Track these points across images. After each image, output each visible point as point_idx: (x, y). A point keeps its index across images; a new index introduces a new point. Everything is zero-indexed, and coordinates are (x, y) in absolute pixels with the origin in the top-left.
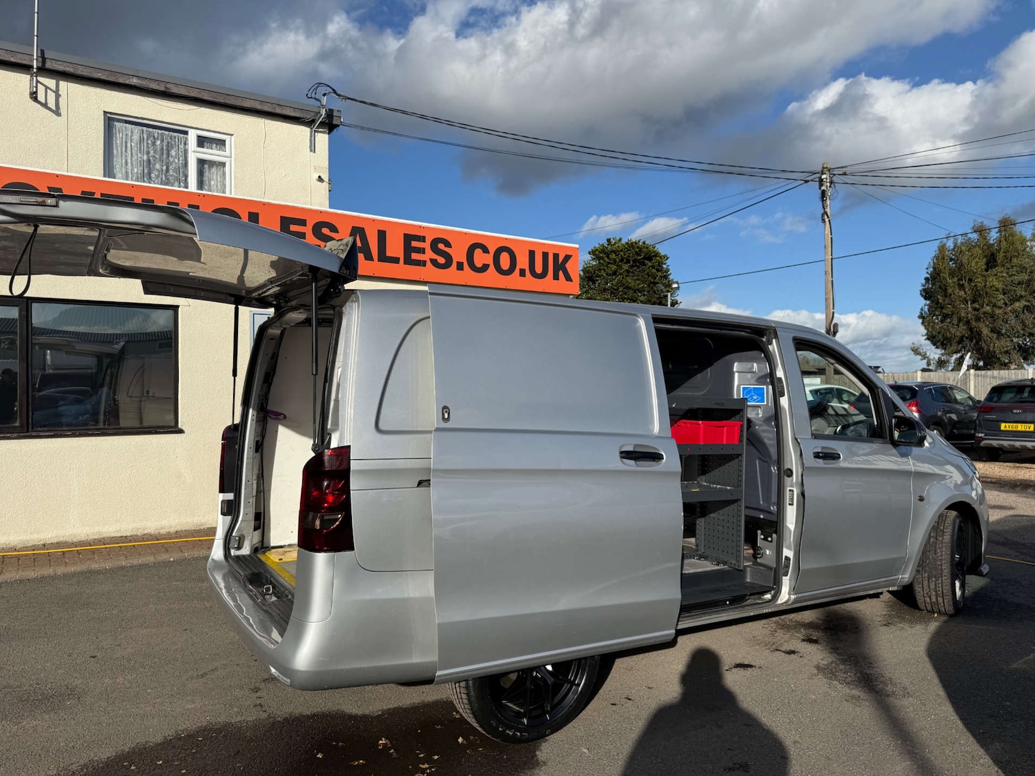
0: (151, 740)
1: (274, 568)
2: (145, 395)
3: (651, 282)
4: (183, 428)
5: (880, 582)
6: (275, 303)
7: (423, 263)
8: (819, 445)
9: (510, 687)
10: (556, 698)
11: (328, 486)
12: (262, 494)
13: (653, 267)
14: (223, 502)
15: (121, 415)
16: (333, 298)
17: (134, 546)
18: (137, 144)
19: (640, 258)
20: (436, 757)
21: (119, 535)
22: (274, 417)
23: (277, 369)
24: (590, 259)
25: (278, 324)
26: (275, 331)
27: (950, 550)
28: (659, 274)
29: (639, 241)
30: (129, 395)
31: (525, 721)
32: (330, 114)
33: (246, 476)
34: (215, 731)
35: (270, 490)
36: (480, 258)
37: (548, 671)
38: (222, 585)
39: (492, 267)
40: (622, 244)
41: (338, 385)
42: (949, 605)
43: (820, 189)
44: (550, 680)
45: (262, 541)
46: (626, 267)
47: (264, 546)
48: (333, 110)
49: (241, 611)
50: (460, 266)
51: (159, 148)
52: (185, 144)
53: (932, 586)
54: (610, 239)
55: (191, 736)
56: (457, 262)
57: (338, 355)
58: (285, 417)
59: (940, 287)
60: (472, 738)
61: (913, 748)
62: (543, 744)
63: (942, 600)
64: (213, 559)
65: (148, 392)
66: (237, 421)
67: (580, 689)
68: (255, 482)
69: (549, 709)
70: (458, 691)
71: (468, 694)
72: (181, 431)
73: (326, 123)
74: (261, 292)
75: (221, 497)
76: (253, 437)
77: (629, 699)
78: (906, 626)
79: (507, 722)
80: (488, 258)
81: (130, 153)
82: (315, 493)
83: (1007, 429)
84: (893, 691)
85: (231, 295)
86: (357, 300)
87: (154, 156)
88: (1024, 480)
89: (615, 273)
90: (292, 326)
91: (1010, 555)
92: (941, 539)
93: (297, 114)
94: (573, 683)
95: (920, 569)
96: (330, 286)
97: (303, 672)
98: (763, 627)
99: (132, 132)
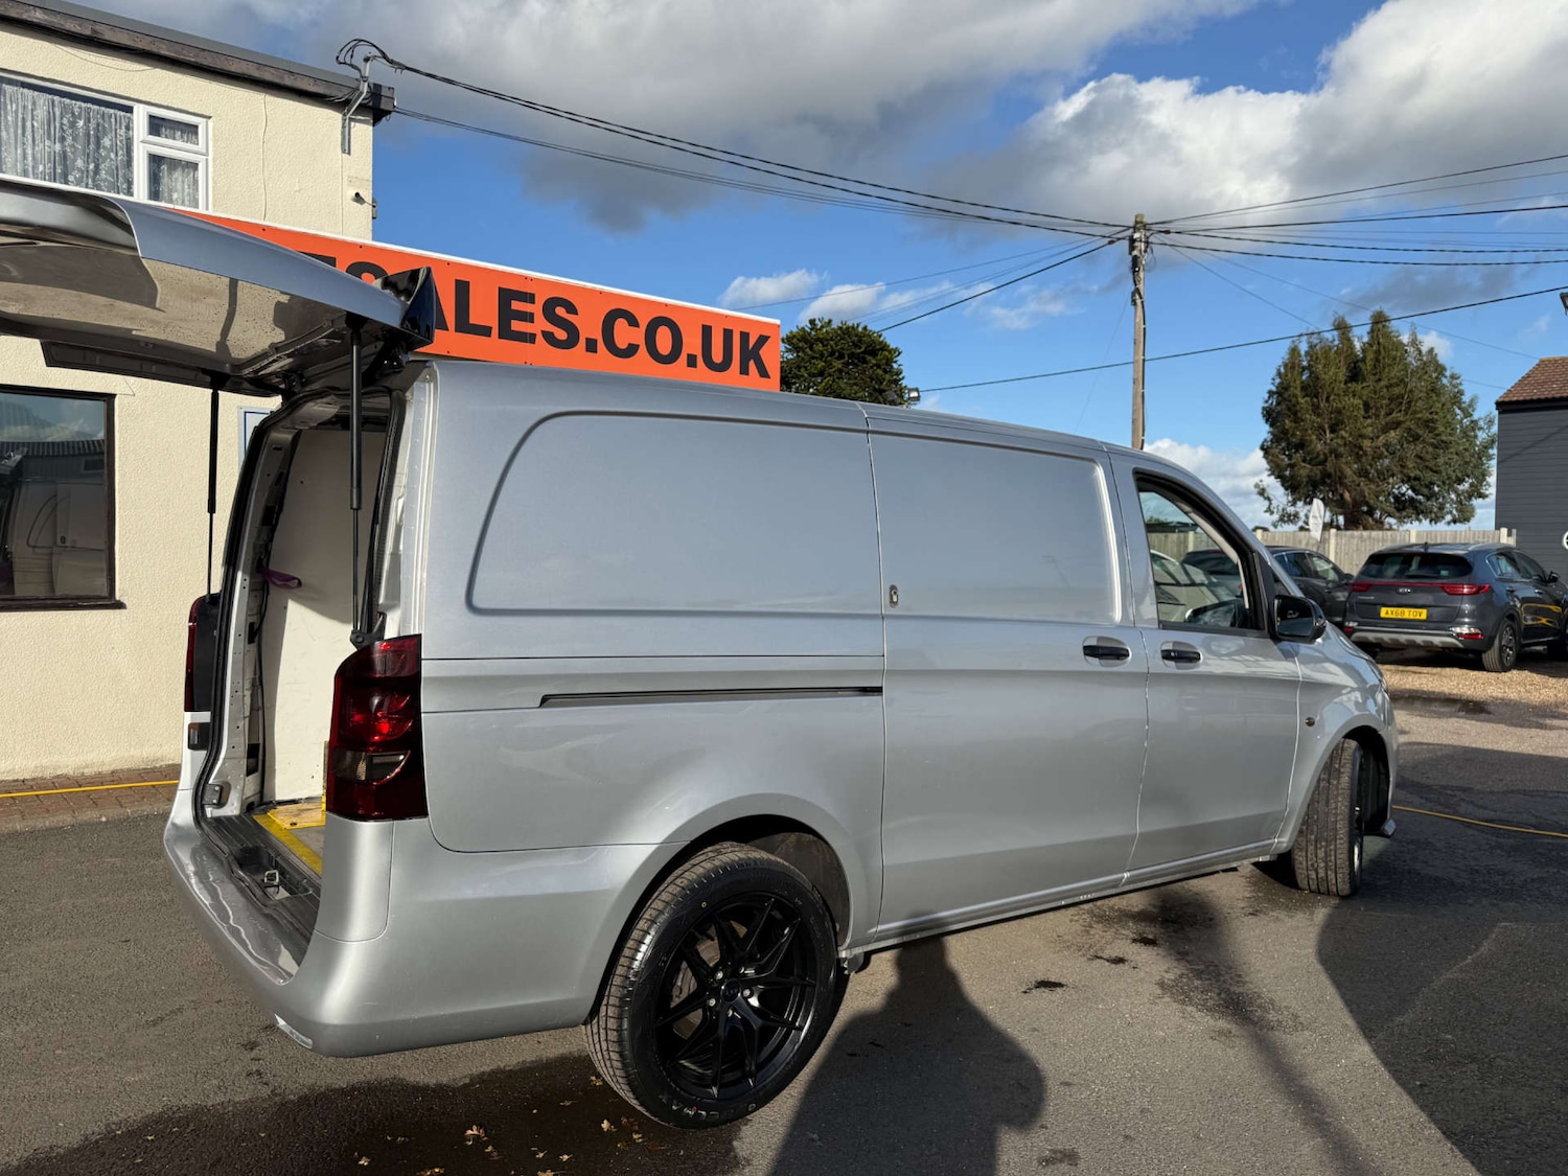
0: (60, 1143)
1: (283, 839)
2: (59, 543)
3: (875, 389)
4: (124, 600)
5: (1247, 849)
6: (283, 386)
7: (531, 338)
8: (1169, 640)
9: (692, 1037)
10: (763, 1052)
11: (380, 705)
12: (260, 712)
13: (879, 366)
14: (191, 726)
15: (17, 576)
16: (388, 375)
17: (37, 795)
18: (43, 123)
19: (858, 351)
20: (566, 1157)
21: (11, 778)
22: (279, 583)
23: (286, 501)
24: (784, 350)
25: (287, 423)
26: (282, 436)
27: (1348, 799)
28: (887, 377)
29: (858, 325)
30: (32, 543)
31: (715, 1090)
32: (376, 92)
33: (233, 683)
34: (178, 1124)
35: (273, 706)
36: (624, 334)
37: (752, 1007)
38: (191, 869)
39: (643, 349)
40: (833, 329)
41: (398, 529)
42: (1344, 882)
43: (1130, 254)
44: (756, 1023)
45: (261, 792)
46: (838, 364)
47: (265, 800)
48: (380, 86)
49: (225, 918)
50: (591, 346)
51: (81, 132)
52: (128, 128)
53: (1321, 854)
54: (814, 320)
55: (135, 1133)
56: (587, 339)
57: (397, 476)
58: (300, 584)
59: (1289, 409)
60: (624, 1120)
61: (1323, 1114)
62: (744, 1128)
63: (1333, 875)
64: (174, 824)
65: (63, 540)
66: (216, 588)
67: (803, 1034)
68: (248, 693)
69: (753, 1068)
70: (605, 1048)
71: (621, 1054)
72: (120, 606)
73: (369, 107)
74: (257, 366)
75: (189, 718)
76: (243, 616)
77: (878, 1045)
78: (1282, 915)
79: (686, 1095)
80: (637, 336)
81: (30, 138)
82: (357, 718)
83: (1390, 616)
84: (1278, 1020)
85: (205, 371)
86: (433, 379)
87: (73, 146)
88: (1414, 691)
89: (821, 373)
90: (311, 428)
91: (1411, 803)
92: (1335, 782)
93: (320, 90)
94: (791, 1026)
95: (1304, 828)
96: (381, 355)
97: (335, 1026)
98: (1071, 921)
99: (34, 103)
